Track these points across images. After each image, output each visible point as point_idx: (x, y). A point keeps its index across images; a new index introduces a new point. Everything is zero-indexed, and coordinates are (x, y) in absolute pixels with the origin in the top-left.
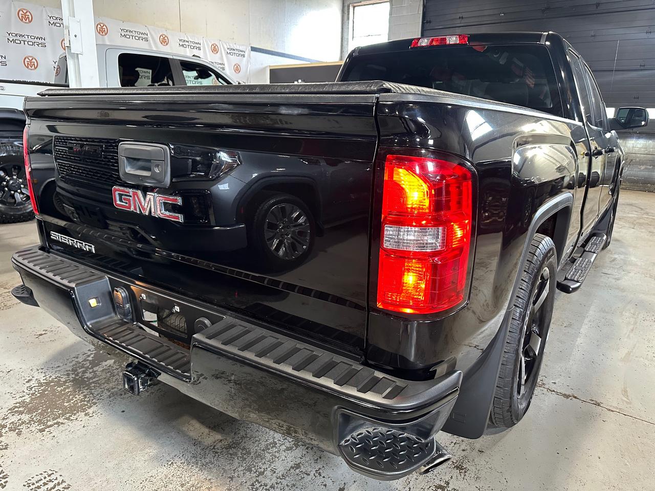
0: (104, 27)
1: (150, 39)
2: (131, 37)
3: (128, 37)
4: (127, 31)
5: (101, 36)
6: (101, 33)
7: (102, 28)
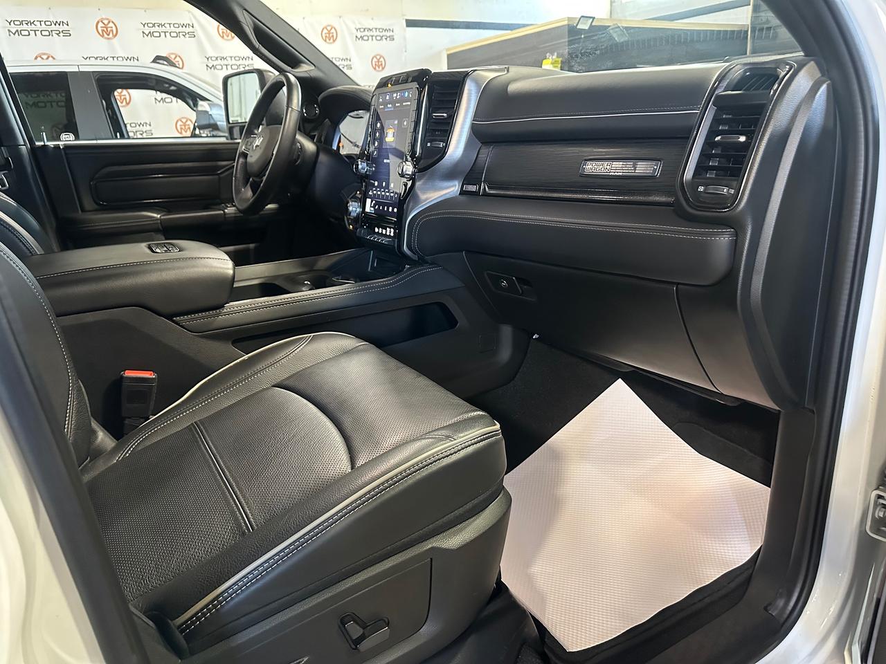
0: (111, 25)
1: (199, 32)
2: (163, 34)
3: (157, 34)
4: (154, 25)
5: (107, 41)
6: (106, 35)
7: (106, 26)
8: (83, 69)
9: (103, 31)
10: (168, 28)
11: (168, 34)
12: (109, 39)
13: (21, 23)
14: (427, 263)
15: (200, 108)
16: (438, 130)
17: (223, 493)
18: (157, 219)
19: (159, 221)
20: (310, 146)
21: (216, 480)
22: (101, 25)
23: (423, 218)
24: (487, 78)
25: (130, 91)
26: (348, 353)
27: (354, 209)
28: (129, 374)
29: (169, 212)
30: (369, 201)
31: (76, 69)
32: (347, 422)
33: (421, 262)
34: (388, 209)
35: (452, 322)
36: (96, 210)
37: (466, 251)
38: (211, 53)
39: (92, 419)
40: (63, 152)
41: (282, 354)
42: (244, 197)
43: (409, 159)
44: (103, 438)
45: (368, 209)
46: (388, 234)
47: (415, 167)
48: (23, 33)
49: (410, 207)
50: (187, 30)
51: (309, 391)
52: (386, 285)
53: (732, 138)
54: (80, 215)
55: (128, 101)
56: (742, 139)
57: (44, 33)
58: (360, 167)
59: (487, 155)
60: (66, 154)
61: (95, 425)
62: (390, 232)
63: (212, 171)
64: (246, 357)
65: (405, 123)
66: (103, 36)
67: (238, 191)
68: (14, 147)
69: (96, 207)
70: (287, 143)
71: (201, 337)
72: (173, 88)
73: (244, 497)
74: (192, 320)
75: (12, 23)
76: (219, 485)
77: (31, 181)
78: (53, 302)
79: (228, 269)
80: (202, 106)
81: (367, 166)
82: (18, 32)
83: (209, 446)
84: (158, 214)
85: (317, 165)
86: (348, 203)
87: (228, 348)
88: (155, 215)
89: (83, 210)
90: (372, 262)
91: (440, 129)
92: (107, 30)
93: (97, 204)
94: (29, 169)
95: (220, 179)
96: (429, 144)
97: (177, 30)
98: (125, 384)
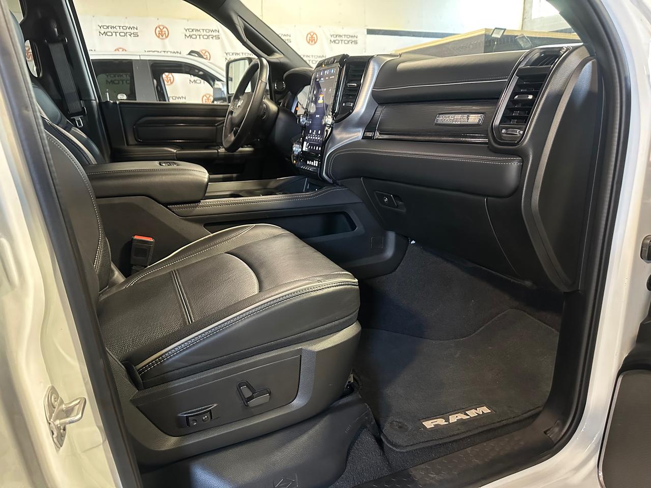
1: (222, 35)
7: (161, 31)
8: (143, 58)
9: (159, 33)
10: (202, 33)
11: (201, 37)
12: (162, 39)
13: (108, 27)
14: (338, 185)
15: (216, 86)
16: (351, 95)
17: (180, 305)
18: (174, 153)
19: (175, 154)
20: (273, 107)
21: (178, 299)
22: (158, 29)
23: (337, 153)
24: (385, 60)
25: (173, 74)
26: (276, 237)
27: (297, 149)
28: (136, 237)
29: (183, 149)
30: (305, 143)
31: (138, 58)
32: (263, 273)
33: (335, 184)
34: (316, 148)
35: (353, 227)
36: (136, 145)
37: (363, 176)
38: (229, 50)
39: (112, 263)
40: (118, 106)
41: (233, 235)
42: (229, 140)
43: (331, 113)
44: (118, 276)
45: (304, 149)
46: (314, 165)
47: (333, 119)
48: (108, 34)
49: (329, 146)
50: (214, 34)
51: (245, 256)
52: (309, 197)
53: (523, 97)
54: (126, 147)
55: (172, 81)
56: (530, 97)
57: (121, 34)
58: (301, 120)
59: (381, 112)
60: (120, 107)
61: (113, 266)
62: (316, 163)
63: (212, 123)
64: (212, 235)
65: (330, 90)
66: (159, 37)
67: (226, 136)
68: (88, 101)
69: (136, 142)
70: (257, 103)
71: (185, 220)
72: (201, 73)
73: (191, 308)
74: (180, 208)
75: (102, 27)
76: (179, 302)
77: (97, 123)
78: (95, 189)
79: (205, 178)
80: (217, 84)
81: (306, 119)
82: (105, 33)
83: (178, 282)
84: (175, 149)
85: (277, 121)
86: (293, 145)
87: (200, 228)
88: (173, 150)
89: (128, 144)
90: (306, 185)
91: (352, 94)
92: (162, 33)
93: (137, 141)
94: (97, 116)
95: (217, 128)
96: (344, 104)
97: (208, 34)
98: (134, 244)
